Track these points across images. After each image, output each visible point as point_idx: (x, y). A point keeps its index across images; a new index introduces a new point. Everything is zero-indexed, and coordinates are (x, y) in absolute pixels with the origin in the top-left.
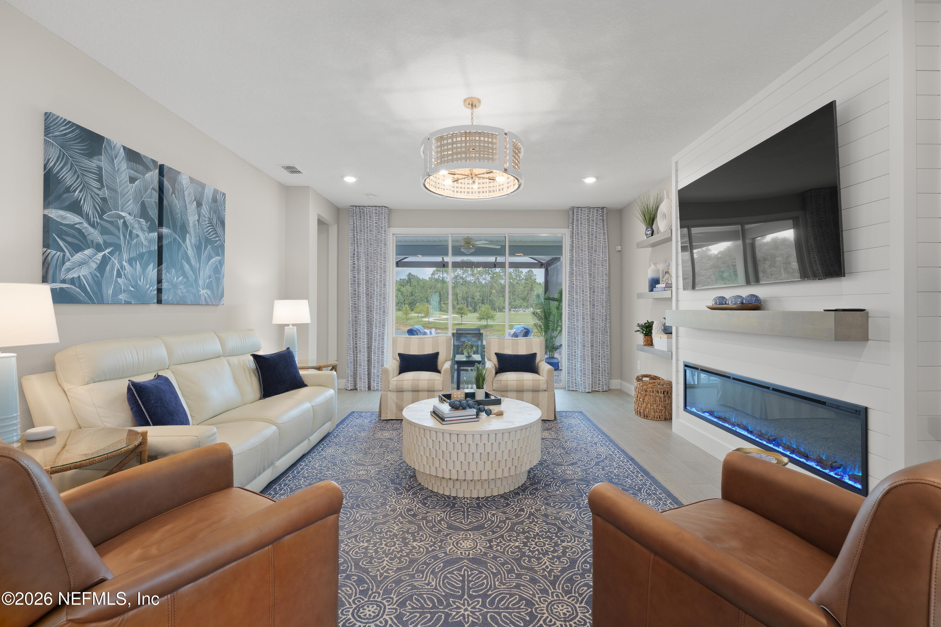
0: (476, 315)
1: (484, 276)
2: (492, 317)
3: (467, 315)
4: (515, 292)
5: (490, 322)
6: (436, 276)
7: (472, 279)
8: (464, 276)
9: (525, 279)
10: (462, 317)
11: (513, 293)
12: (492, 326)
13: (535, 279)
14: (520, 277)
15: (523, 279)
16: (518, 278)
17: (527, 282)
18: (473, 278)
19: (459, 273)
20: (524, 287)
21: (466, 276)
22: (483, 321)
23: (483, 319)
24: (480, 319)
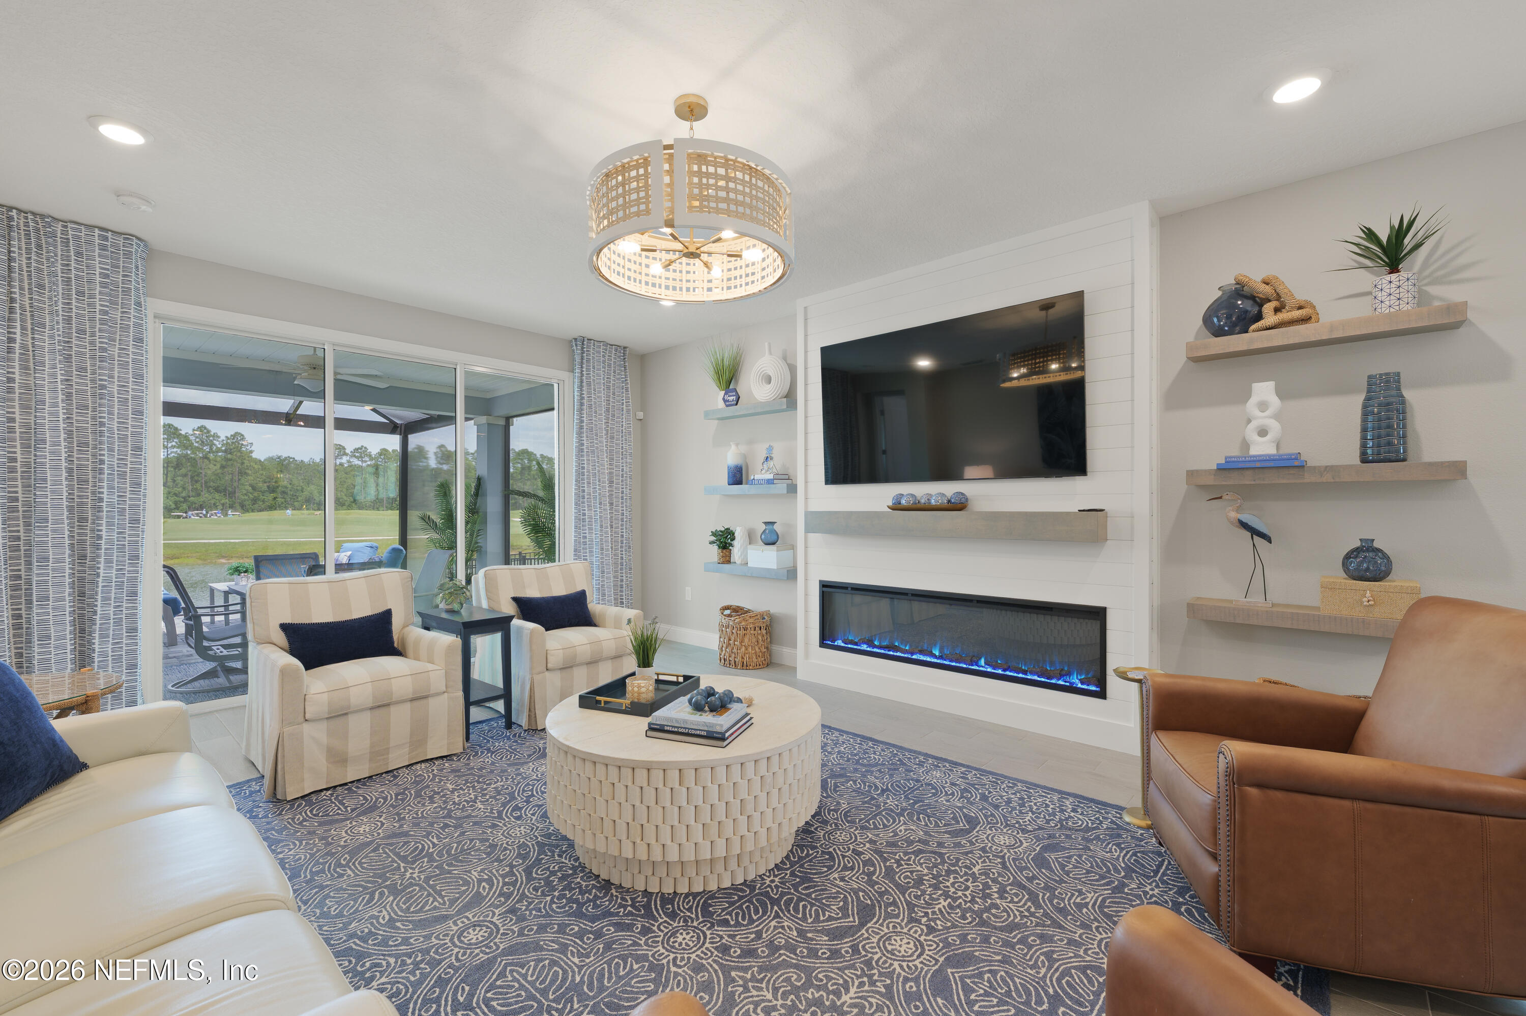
4: (198, 475)
9: (225, 451)
11: (192, 477)
13: (251, 452)
14: (212, 445)
15: (219, 450)
16: (206, 448)
17: (229, 456)
20: (223, 467)
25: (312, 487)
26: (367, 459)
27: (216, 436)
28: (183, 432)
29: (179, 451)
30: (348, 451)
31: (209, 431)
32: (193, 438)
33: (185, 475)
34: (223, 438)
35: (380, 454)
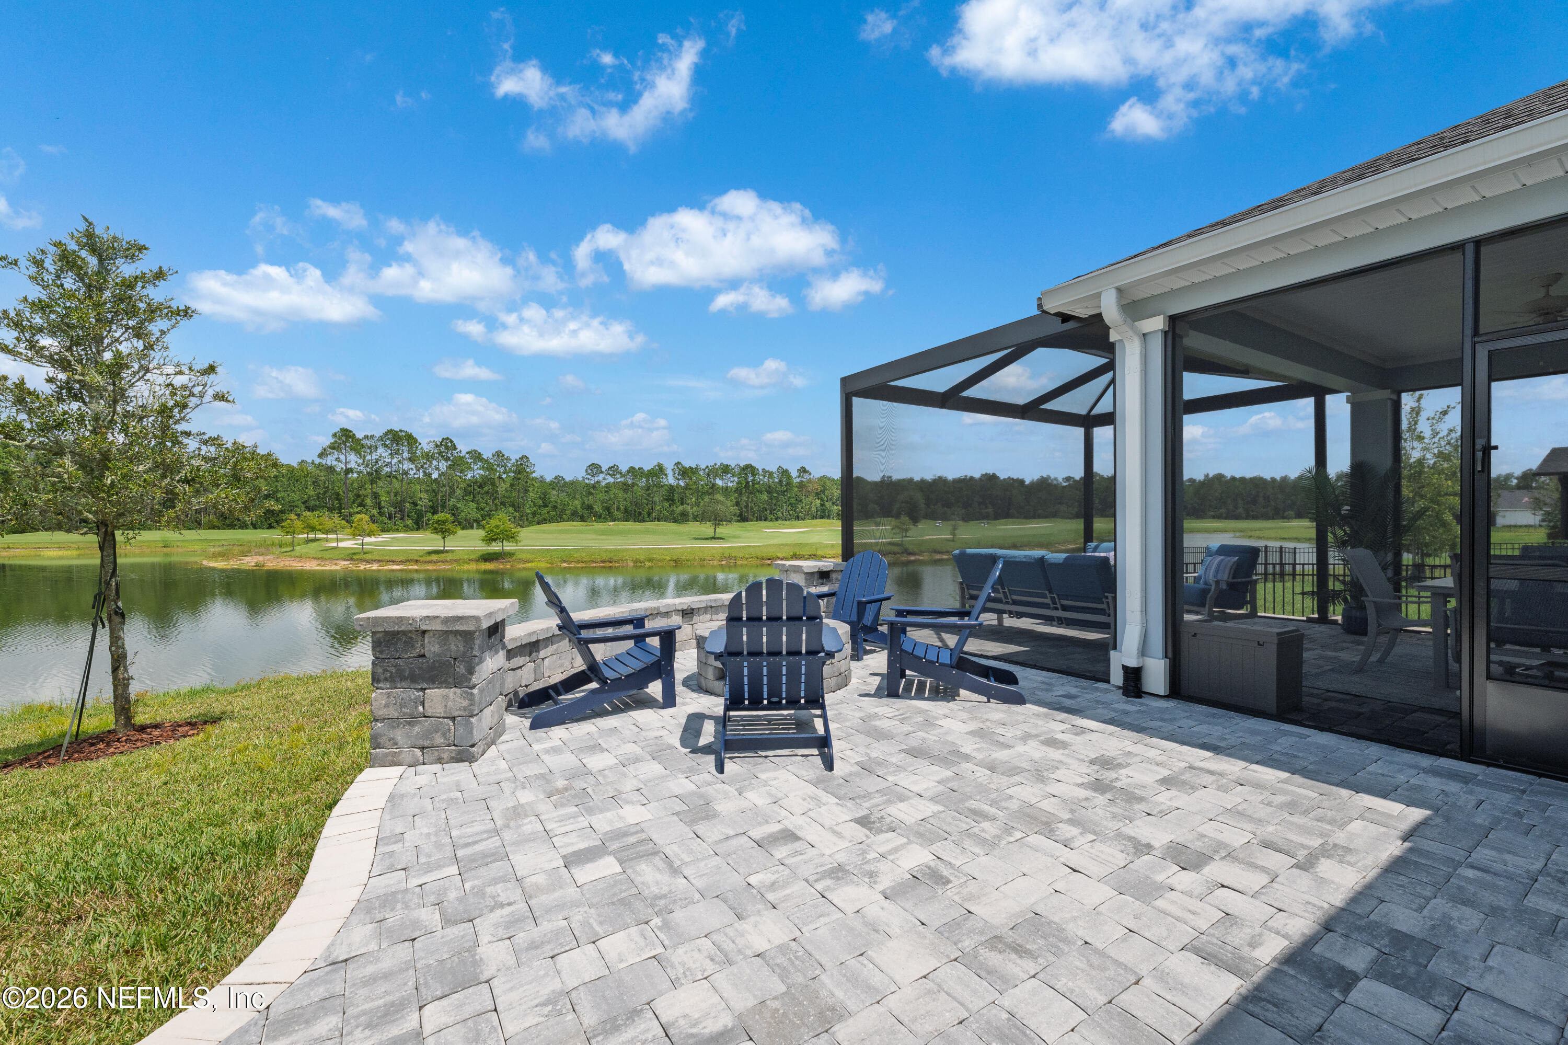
0: (482, 533)
1: (435, 463)
2: (512, 537)
3: (454, 533)
5: (509, 547)
6: (330, 461)
7: (411, 466)
8: (395, 461)
10: (444, 538)
12: (511, 554)
15: (510, 471)
17: (519, 476)
18: (413, 466)
19: (383, 455)
20: (512, 485)
21: (400, 462)
22: (494, 544)
23: (495, 540)
24: (490, 540)
25: (577, 502)
26: (618, 476)
27: (508, 459)
28: (485, 457)
29: (482, 472)
30: (603, 470)
31: (503, 455)
32: (492, 461)
33: (487, 493)
34: (514, 461)
35: (629, 472)
